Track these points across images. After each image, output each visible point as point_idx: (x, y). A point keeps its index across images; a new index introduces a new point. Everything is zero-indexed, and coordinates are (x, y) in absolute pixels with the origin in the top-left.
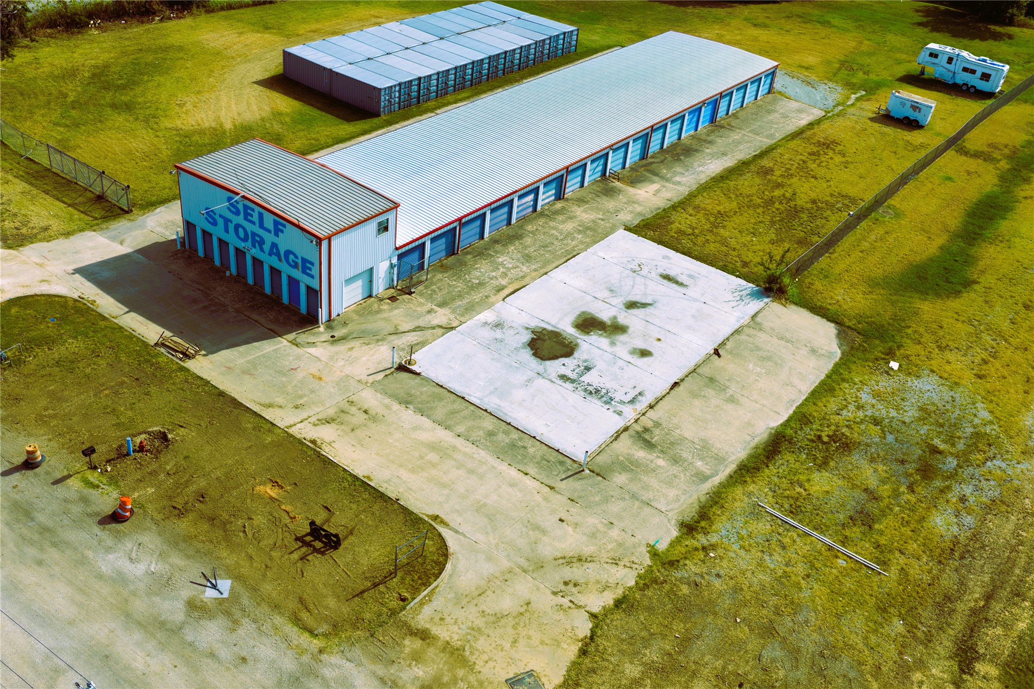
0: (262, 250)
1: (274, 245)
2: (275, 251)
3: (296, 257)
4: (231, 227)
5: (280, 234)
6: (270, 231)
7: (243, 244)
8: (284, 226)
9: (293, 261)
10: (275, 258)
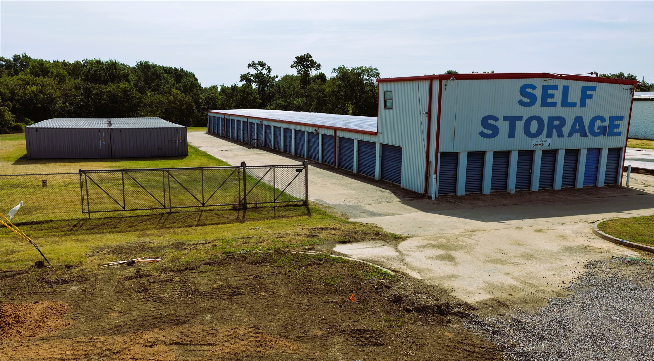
0: (560, 135)
1: (579, 120)
2: (577, 127)
3: (602, 119)
4: (520, 126)
5: (588, 101)
6: (574, 105)
7: (534, 141)
8: (594, 89)
9: (599, 127)
10: (576, 136)
